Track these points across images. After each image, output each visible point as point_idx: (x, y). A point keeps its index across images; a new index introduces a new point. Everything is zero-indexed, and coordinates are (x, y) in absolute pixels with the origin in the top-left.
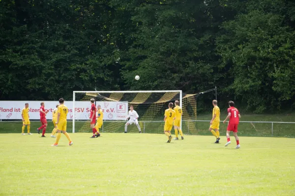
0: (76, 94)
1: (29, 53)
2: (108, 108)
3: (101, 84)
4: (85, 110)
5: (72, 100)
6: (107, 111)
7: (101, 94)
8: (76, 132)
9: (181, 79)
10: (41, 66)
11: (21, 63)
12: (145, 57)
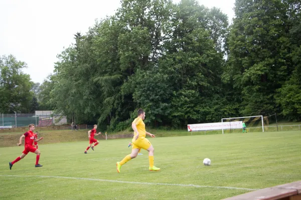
0: (223, 119)
2: (235, 124)
3: (232, 115)
4: (227, 125)
5: (221, 122)
7: (232, 119)
8: (224, 134)
9: (262, 112)
11: (203, 110)
12: (247, 104)
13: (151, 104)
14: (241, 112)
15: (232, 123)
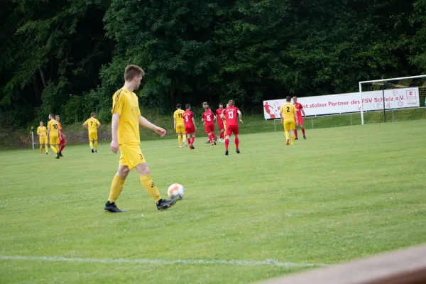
0: (362, 84)
1: (313, 47)
2: (398, 96)
3: (389, 71)
4: (373, 100)
5: (358, 91)
6: (397, 99)
7: (388, 81)
8: (365, 123)
10: (326, 59)
11: (307, 58)
13: (155, 41)
14: (413, 60)
15: (389, 93)
